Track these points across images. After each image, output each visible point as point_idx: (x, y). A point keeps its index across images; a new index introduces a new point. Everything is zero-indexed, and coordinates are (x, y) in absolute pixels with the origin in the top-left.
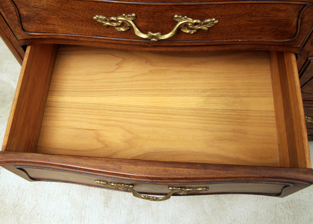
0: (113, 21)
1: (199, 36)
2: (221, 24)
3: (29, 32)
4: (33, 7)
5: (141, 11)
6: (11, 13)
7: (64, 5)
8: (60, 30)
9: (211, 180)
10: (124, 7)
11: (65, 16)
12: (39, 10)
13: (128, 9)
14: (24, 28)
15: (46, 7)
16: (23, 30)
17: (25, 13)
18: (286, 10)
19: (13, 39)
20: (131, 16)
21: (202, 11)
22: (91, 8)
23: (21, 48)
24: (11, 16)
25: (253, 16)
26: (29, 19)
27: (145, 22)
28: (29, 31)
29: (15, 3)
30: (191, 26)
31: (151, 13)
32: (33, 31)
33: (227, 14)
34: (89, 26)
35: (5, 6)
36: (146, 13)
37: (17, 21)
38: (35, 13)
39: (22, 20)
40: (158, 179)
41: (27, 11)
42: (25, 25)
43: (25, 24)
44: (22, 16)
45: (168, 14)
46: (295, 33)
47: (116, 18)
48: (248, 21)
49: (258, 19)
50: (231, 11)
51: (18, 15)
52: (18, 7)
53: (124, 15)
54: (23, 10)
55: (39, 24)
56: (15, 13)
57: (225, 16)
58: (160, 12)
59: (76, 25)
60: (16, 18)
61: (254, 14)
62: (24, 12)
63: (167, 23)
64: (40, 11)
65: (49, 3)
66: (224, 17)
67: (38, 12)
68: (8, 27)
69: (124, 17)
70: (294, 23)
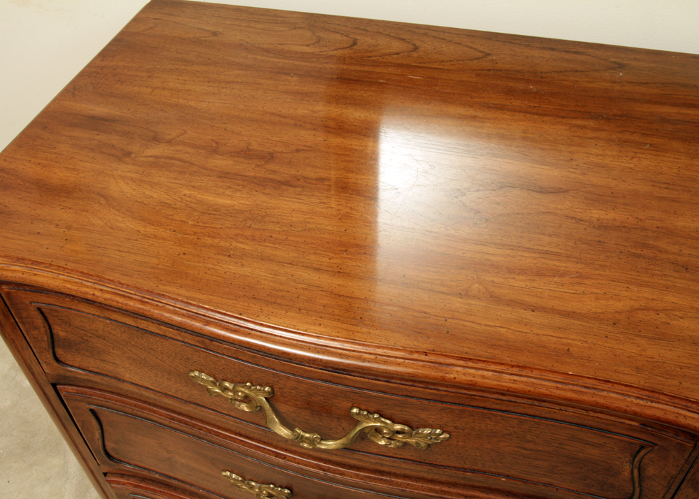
0: (226, 389)
1: (410, 454)
2: (457, 442)
3: (67, 364)
4: (77, 328)
5: (282, 386)
6: (36, 328)
7: (136, 339)
8: (127, 375)
9: (437, 495)
10: (249, 372)
11: (136, 357)
12: (89, 335)
13: (257, 376)
14: (58, 356)
15: (102, 333)
16: (57, 360)
17: (62, 334)
18: (601, 444)
19: (36, 369)
20: (262, 389)
21: (411, 411)
22: (185, 357)
23: (51, 386)
24: (35, 332)
25: (528, 441)
26: (69, 345)
27: (291, 406)
28: (67, 362)
29: (46, 314)
30: (388, 434)
31: (302, 394)
32: (75, 365)
33: (468, 426)
34: (181, 384)
35: (25, 316)
36: (293, 391)
37: (46, 343)
38: (82, 338)
39: (56, 344)
40: (336, 474)
41: (67, 332)
42: (59, 352)
43: (60, 350)
44: (56, 338)
45: (339, 403)
46: (631, 492)
47: (233, 385)
48: (517, 447)
49: (539, 448)
50: (477, 424)
51: (49, 335)
52: (51, 322)
53: (248, 384)
54: (59, 328)
55: (88, 357)
56: (43, 330)
57: (463, 430)
58: (322, 396)
59: (157, 376)
60: (45, 338)
61: (529, 437)
62: (60, 332)
63: (339, 419)
64: (91, 337)
65: (109, 329)
66: (461, 431)
67: (86, 338)
68: (29, 349)
69: (249, 388)
70: (626, 474)
